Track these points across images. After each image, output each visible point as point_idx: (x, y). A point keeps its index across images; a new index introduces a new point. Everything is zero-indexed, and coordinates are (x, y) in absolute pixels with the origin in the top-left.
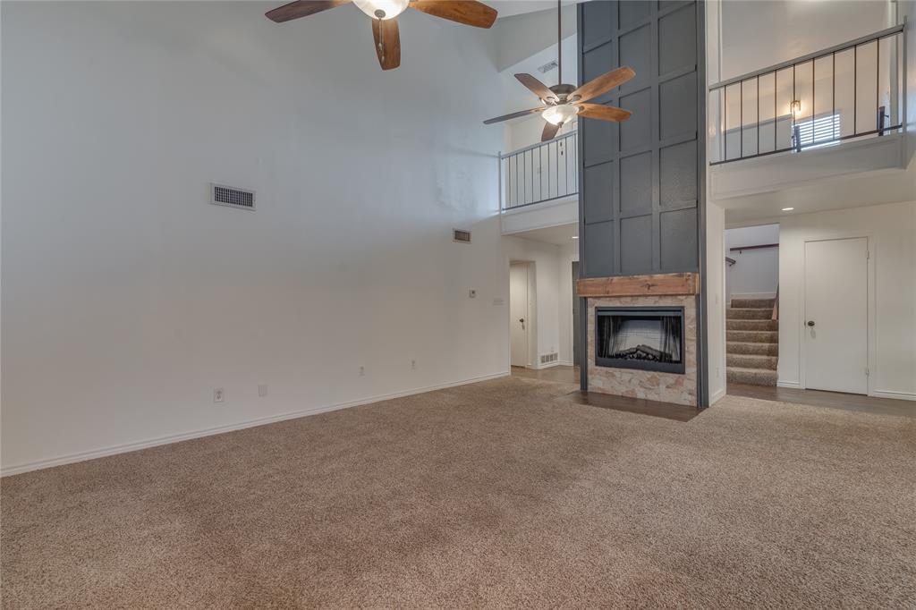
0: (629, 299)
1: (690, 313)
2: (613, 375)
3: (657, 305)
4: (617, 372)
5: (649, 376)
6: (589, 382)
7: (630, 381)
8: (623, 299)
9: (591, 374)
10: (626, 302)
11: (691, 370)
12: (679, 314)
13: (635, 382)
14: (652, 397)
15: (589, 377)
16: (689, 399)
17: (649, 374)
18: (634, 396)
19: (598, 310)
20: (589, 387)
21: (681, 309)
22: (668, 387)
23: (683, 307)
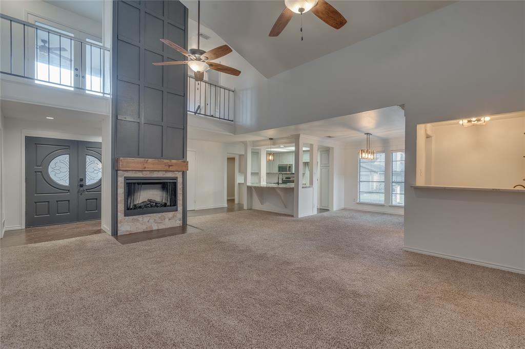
0: (148, 172)
1: (180, 180)
2: (138, 220)
3: (164, 176)
4: (140, 218)
5: (160, 216)
6: (119, 228)
7: (148, 221)
8: (144, 172)
9: (121, 222)
10: (146, 174)
11: (180, 208)
12: (175, 181)
13: (152, 221)
14: (162, 227)
15: (119, 225)
16: (178, 223)
17: (159, 215)
18: (151, 229)
19: (126, 179)
20: (119, 232)
21: (176, 179)
22: (169, 219)
23: (177, 177)
